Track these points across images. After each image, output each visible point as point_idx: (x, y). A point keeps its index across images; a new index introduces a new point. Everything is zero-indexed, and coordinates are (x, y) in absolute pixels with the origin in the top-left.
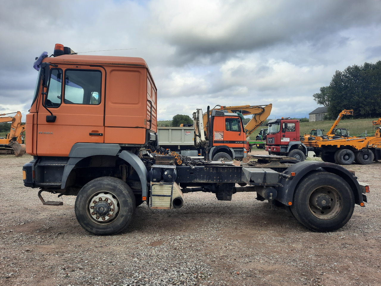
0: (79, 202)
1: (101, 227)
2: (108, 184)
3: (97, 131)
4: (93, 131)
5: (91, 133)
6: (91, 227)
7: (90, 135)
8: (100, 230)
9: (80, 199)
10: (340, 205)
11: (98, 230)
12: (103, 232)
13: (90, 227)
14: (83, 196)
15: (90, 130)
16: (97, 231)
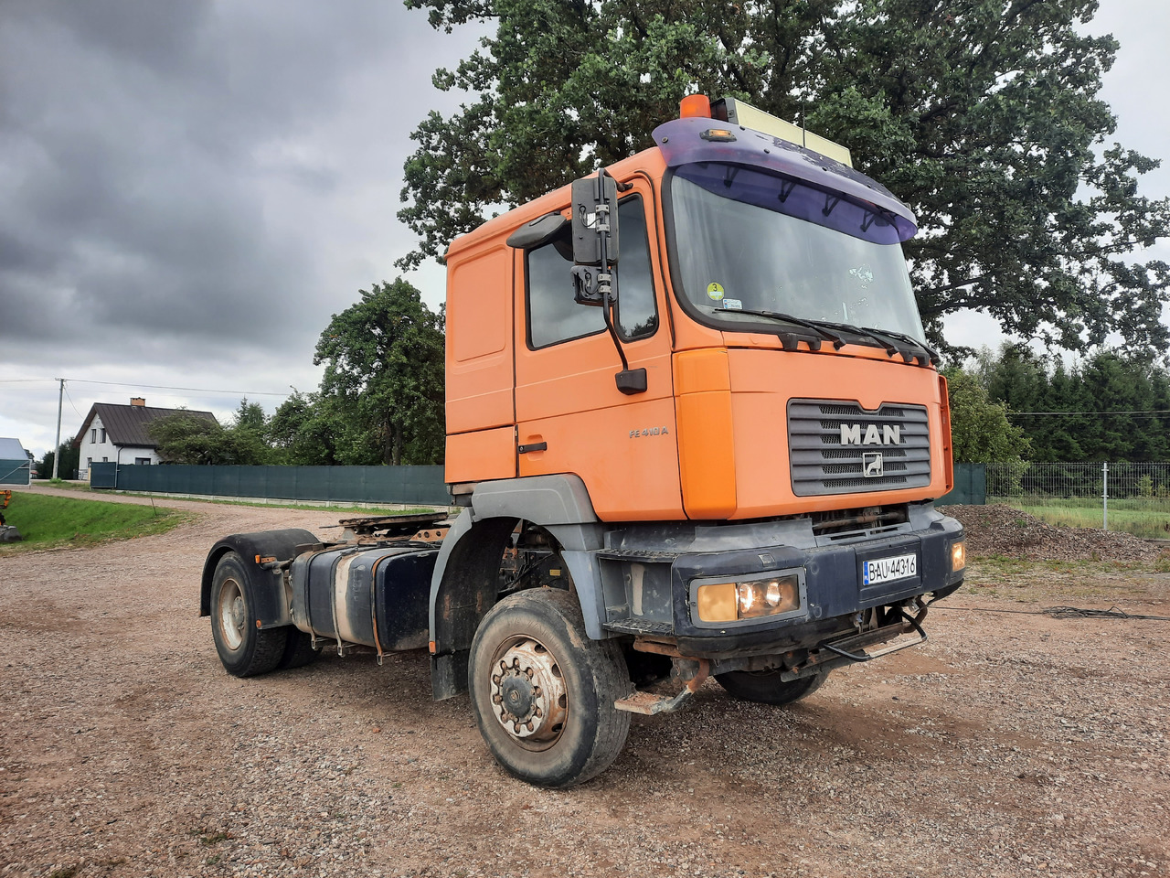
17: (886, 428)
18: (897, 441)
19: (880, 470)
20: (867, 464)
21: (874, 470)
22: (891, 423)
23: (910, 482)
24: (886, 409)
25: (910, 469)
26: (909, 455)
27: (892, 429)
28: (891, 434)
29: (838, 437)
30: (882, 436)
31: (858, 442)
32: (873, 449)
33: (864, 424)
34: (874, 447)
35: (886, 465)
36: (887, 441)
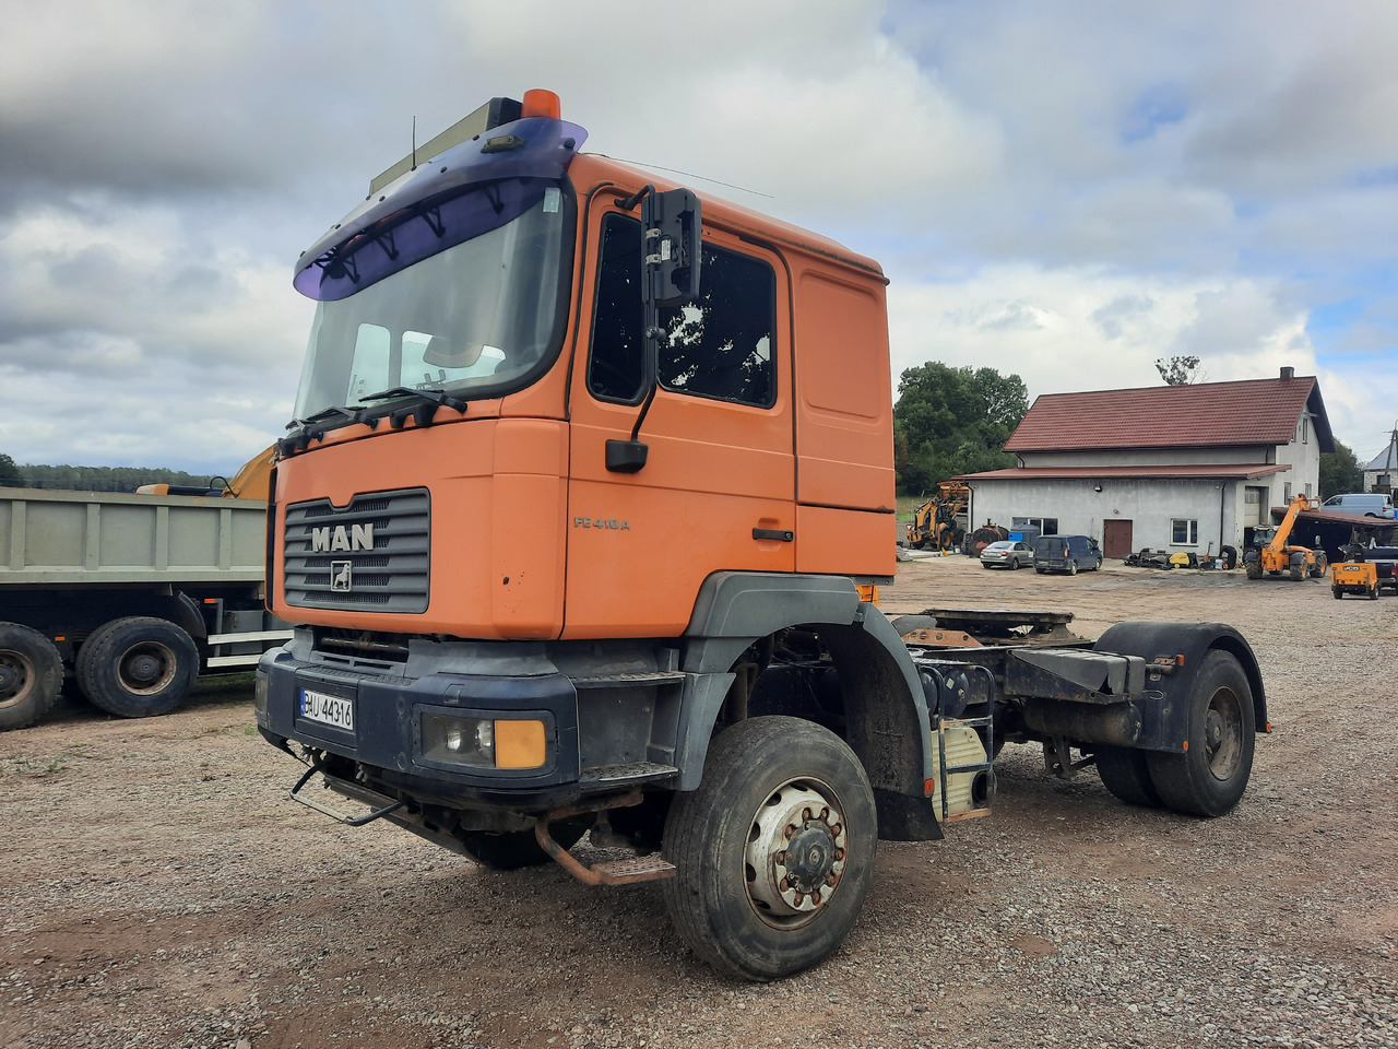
0: (725, 842)
1: (793, 937)
2: (816, 748)
3: (775, 521)
4: (763, 521)
5: (756, 527)
6: (764, 950)
7: (755, 539)
8: (797, 953)
9: (727, 830)
10: (1237, 736)
11: (786, 954)
12: (805, 956)
13: (759, 951)
14: (735, 814)
15: (751, 515)
16: (785, 961)
17: (356, 528)
18: (368, 545)
19: (347, 584)
20: (335, 575)
21: (340, 583)
22: (362, 522)
23: (393, 603)
24: (359, 503)
25: (394, 585)
26: (394, 565)
27: (363, 528)
28: (363, 536)
29: (309, 542)
30: (350, 539)
31: (326, 548)
32: (341, 556)
33: (333, 525)
34: (340, 553)
35: (356, 577)
36: (356, 547)
